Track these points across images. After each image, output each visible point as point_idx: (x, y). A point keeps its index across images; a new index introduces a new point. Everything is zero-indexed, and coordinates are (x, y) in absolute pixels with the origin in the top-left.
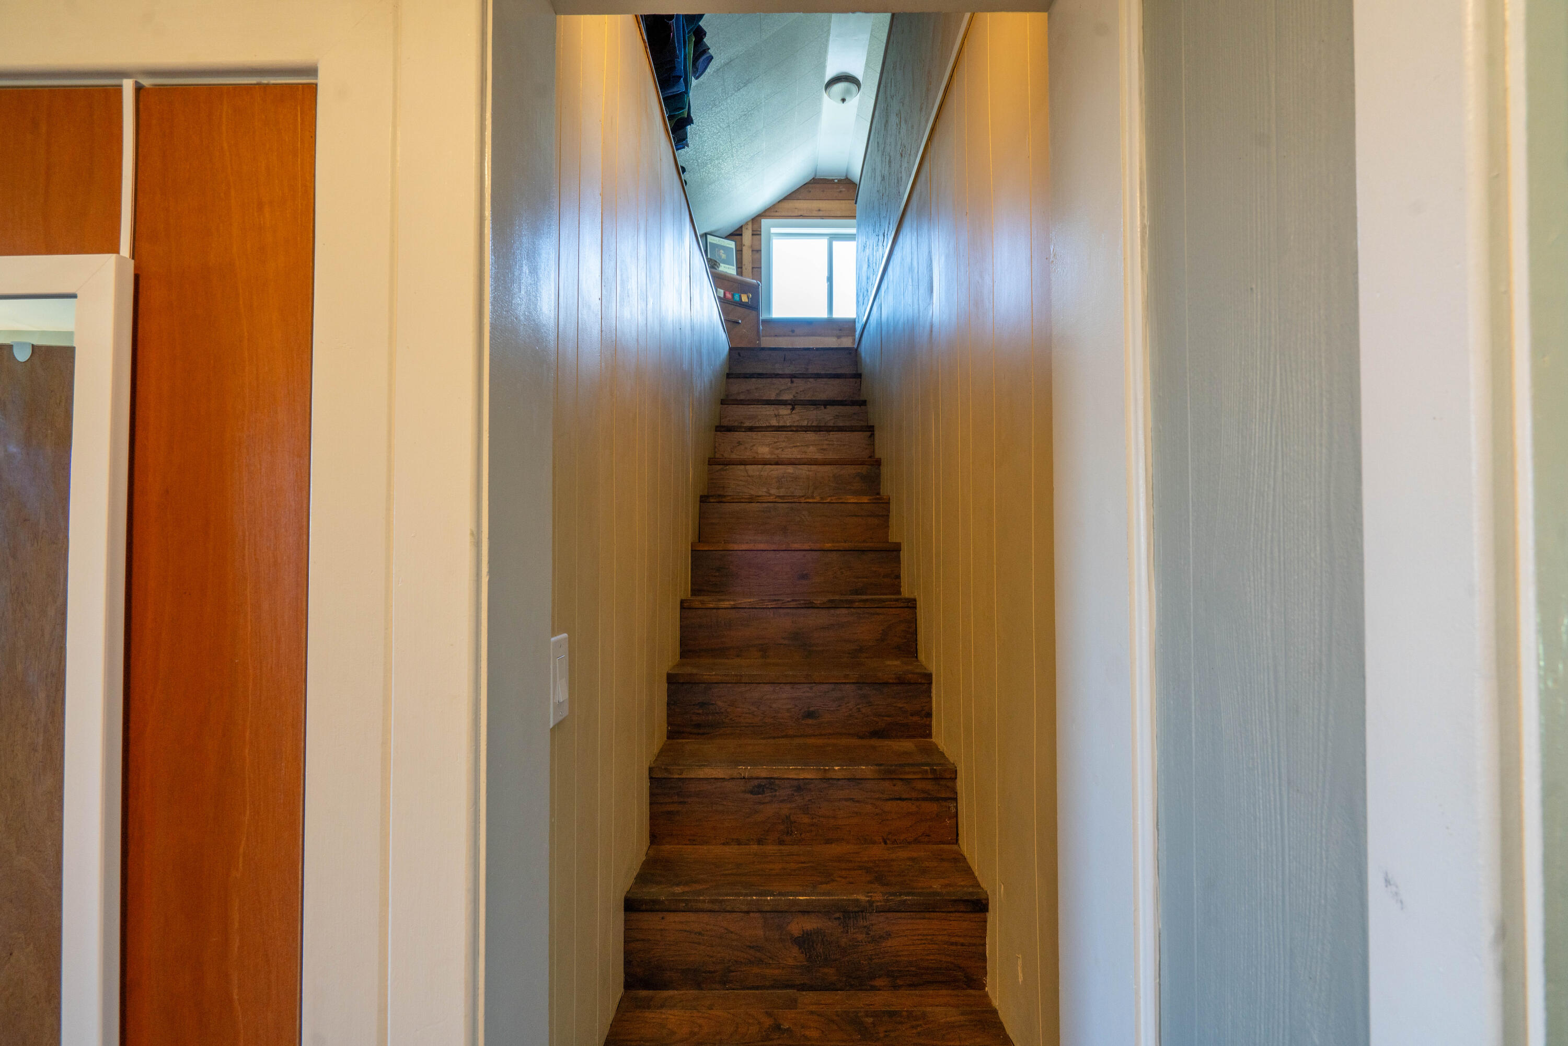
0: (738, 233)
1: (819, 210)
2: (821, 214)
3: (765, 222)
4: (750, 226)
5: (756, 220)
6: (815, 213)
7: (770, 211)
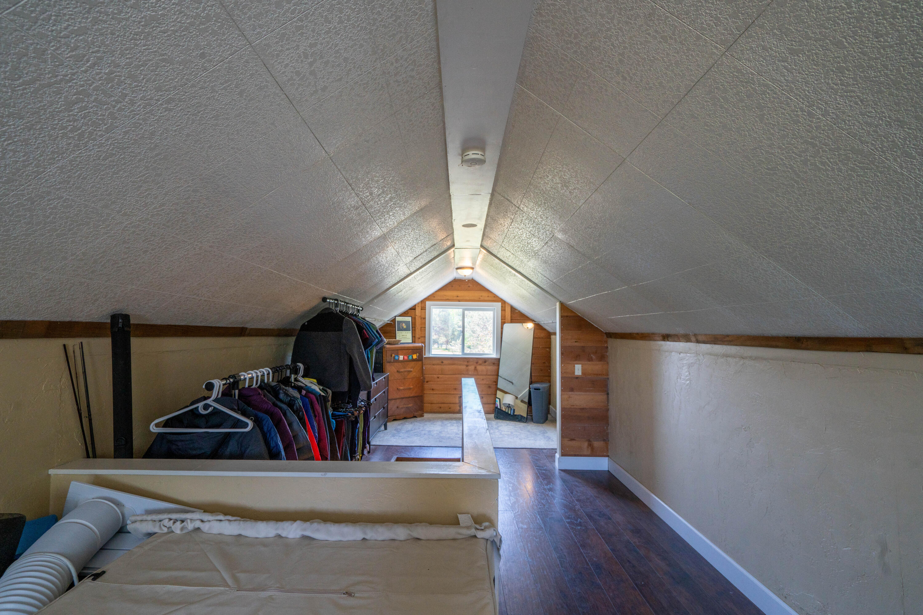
0: (414, 308)
1: (457, 296)
2: (458, 298)
3: (428, 303)
4: (420, 305)
5: (423, 302)
6: (455, 298)
7: (431, 297)
